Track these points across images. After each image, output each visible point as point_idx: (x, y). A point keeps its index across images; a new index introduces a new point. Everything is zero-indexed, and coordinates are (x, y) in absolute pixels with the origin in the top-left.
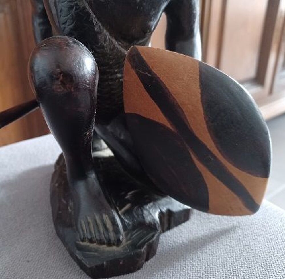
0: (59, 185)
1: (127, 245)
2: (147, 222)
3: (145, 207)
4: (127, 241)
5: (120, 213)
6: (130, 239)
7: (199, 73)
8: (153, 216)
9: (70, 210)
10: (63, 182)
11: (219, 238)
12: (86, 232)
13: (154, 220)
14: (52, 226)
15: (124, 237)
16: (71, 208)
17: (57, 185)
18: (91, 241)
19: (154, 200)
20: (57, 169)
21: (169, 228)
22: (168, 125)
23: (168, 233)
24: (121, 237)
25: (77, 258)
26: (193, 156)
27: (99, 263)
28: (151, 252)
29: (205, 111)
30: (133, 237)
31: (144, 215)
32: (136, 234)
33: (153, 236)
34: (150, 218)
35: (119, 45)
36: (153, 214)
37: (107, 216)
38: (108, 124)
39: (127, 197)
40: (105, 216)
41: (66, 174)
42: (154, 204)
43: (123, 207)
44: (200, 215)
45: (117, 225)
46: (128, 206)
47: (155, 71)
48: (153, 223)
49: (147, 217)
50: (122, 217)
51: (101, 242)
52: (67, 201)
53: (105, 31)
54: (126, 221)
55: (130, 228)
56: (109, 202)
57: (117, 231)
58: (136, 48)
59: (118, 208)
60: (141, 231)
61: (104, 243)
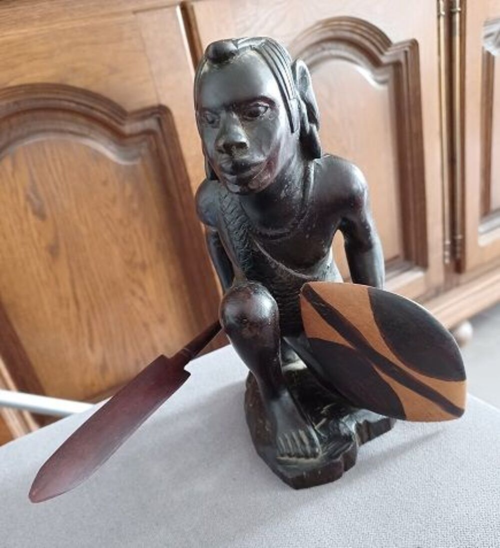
0: (254, 406)
1: (324, 456)
2: (343, 434)
3: (341, 420)
4: (323, 452)
5: (316, 428)
6: (326, 451)
7: (368, 298)
8: (349, 429)
9: (267, 430)
10: (257, 402)
11: (420, 444)
12: (284, 448)
13: (350, 432)
14: (253, 446)
15: (320, 449)
16: (268, 427)
17: (251, 405)
18: (290, 455)
19: (351, 413)
20: (249, 387)
21: (370, 439)
22: (348, 344)
23: (369, 444)
24: (317, 450)
25: (278, 471)
26: (377, 370)
27: (299, 474)
28: (350, 462)
29: (380, 328)
30: (329, 448)
31: (340, 428)
32: (332, 446)
33: (349, 446)
34: (346, 430)
35: (296, 272)
36: (349, 427)
37: (303, 431)
38: (298, 336)
39: (322, 412)
40: (301, 433)
41: (259, 394)
42: (350, 417)
43: (319, 422)
44: (404, 423)
45: (313, 439)
46: (324, 420)
47: (328, 301)
48: (348, 434)
49: (343, 430)
50: (319, 431)
51: (299, 456)
52: (264, 422)
53: (281, 265)
54: (322, 435)
55: (325, 441)
56: (304, 418)
57: (313, 445)
58: (308, 285)
59: (313, 423)
60: (336, 443)
61: (302, 456)
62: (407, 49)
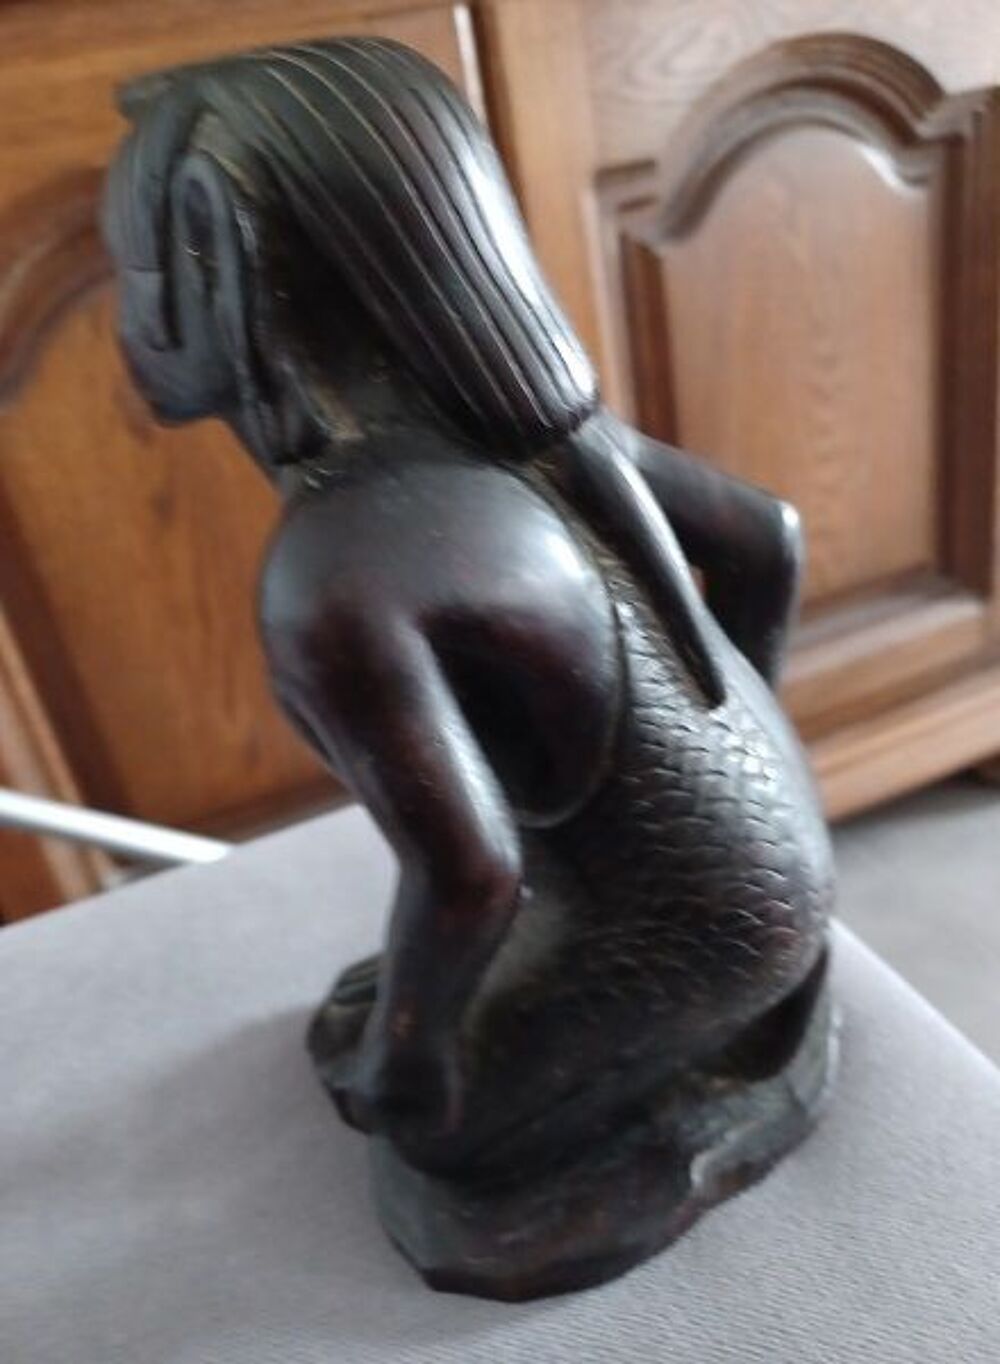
62: (981, 108)
